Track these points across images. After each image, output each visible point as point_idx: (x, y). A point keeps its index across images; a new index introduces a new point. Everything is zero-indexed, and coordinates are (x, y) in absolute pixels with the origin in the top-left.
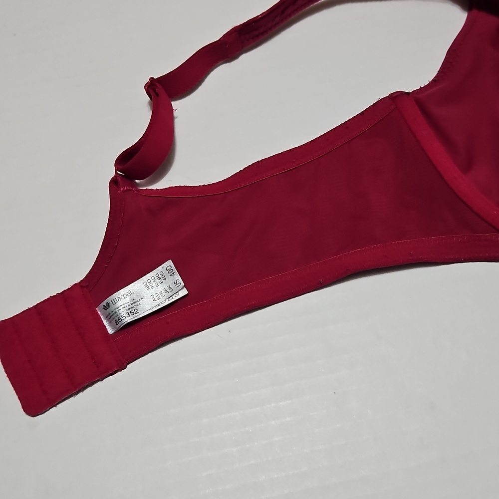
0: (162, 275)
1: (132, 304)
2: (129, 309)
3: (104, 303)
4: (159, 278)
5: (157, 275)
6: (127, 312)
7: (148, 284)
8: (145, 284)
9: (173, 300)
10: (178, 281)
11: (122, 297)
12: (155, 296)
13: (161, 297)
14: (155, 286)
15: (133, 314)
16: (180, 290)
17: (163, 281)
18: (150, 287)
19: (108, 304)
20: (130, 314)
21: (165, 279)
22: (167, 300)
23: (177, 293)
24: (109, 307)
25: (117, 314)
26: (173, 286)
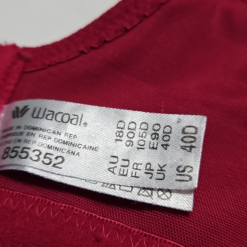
0: (167, 134)
1: (64, 143)
2: (49, 147)
3: (21, 104)
4: (155, 136)
5: (157, 127)
6: (41, 149)
7: (126, 131)
8: (121, 125)
9: (148, 200)
10: (188, 169)
11: (59, 117)
12: (120, 163)
13: (129, 175)
14: (136, 145)
15: (47, 161)
16: (179, 191)
17: (159, 147)
18: (125, 138)
19: (25, 109)
20: (42, 157)
21: (165, 146)
22: (136, 190)
23: (168, 194)
24: (22, 116)
25: (20, 137)
26: (171, 172)
